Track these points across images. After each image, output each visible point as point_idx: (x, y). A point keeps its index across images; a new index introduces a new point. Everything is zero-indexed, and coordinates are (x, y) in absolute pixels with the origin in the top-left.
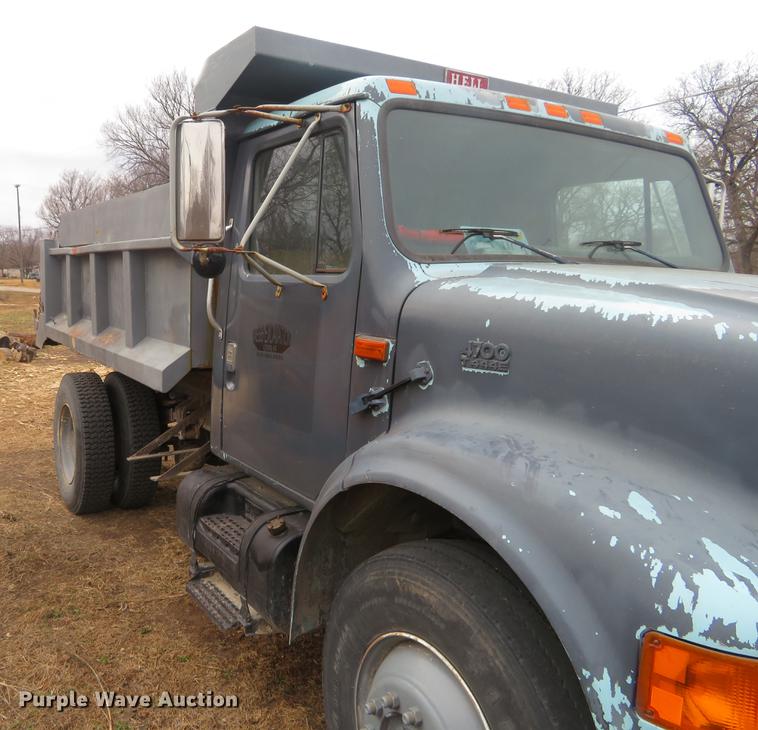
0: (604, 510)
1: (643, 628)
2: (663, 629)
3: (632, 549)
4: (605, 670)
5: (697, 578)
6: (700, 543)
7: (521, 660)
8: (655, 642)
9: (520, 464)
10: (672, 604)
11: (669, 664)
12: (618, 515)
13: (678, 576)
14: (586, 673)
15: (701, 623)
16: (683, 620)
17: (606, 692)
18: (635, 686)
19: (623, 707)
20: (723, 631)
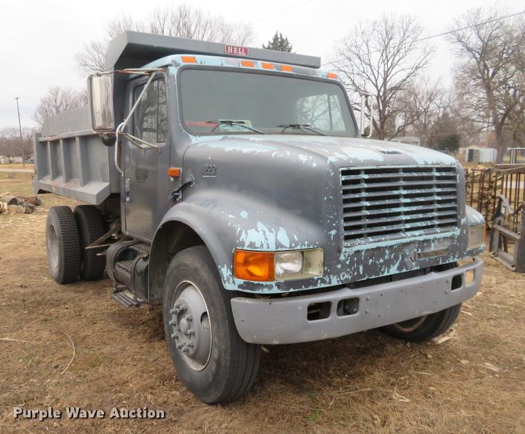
0: (231, 216)
1: (234, 249)
2: (238, 248)
3: (234, 225)
4: (225, 264)
6: (256, 222)
8: (237, 252)
9: (211, 206)
10: (241, 240)
11: (240, 258)
12: (234, 217)
13: (244, 231)
14: (220, 267)
15: (247, 244)
16: (243, 244)
17: (225, 272)
18: (233, 268)
19: (230, 275)
20: (252, 245)
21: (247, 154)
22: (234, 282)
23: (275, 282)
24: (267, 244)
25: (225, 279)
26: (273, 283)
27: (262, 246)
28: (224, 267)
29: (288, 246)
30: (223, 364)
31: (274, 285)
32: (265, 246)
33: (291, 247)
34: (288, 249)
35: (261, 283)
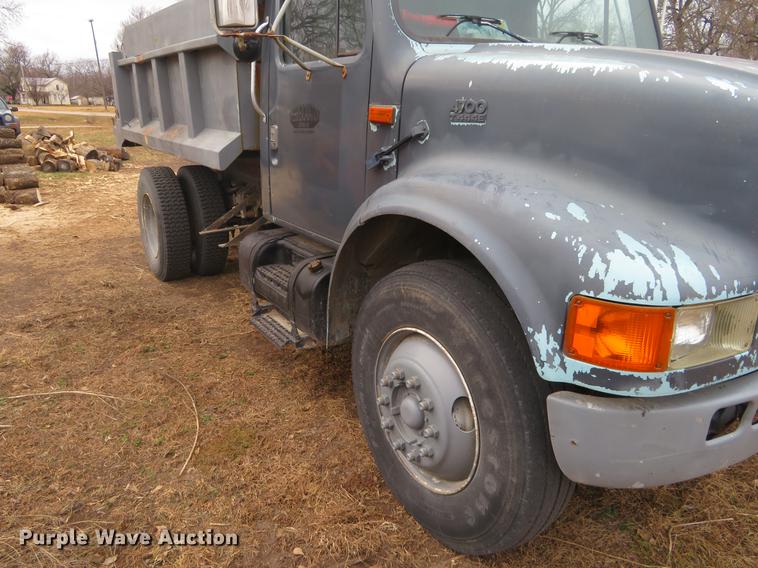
0: (549, 215)
1: (571, 293)
2: (584, 293)
3: (567, 239)
4: (544, 327)
5: (610, 255)
6: (614, 234)
7: (488, 332)
8: (579, 301)
9: (491, 188)
10: (591, 275)
11: (587, 316)
12: (559, 218)
13: (597, 254)
14: (530, 330)
15: (610, 285)
16: (598, 284)
17: (543, 342)
18: (563, 335)
19: (554, 350)
20: (623, 288)
21: (568, 76)
22: (563, 365)
23: (667, 373)
24: (662, 289)
25: (544, 358)
26: (663, 376)
27: (650, 292)
28: (540, 332)
29: (705, 294)
30: (508, 508)
31: (664, 379)
32: (658, 294)
33: (710, 295)
34: (703, 301)
35: (636, 374)
